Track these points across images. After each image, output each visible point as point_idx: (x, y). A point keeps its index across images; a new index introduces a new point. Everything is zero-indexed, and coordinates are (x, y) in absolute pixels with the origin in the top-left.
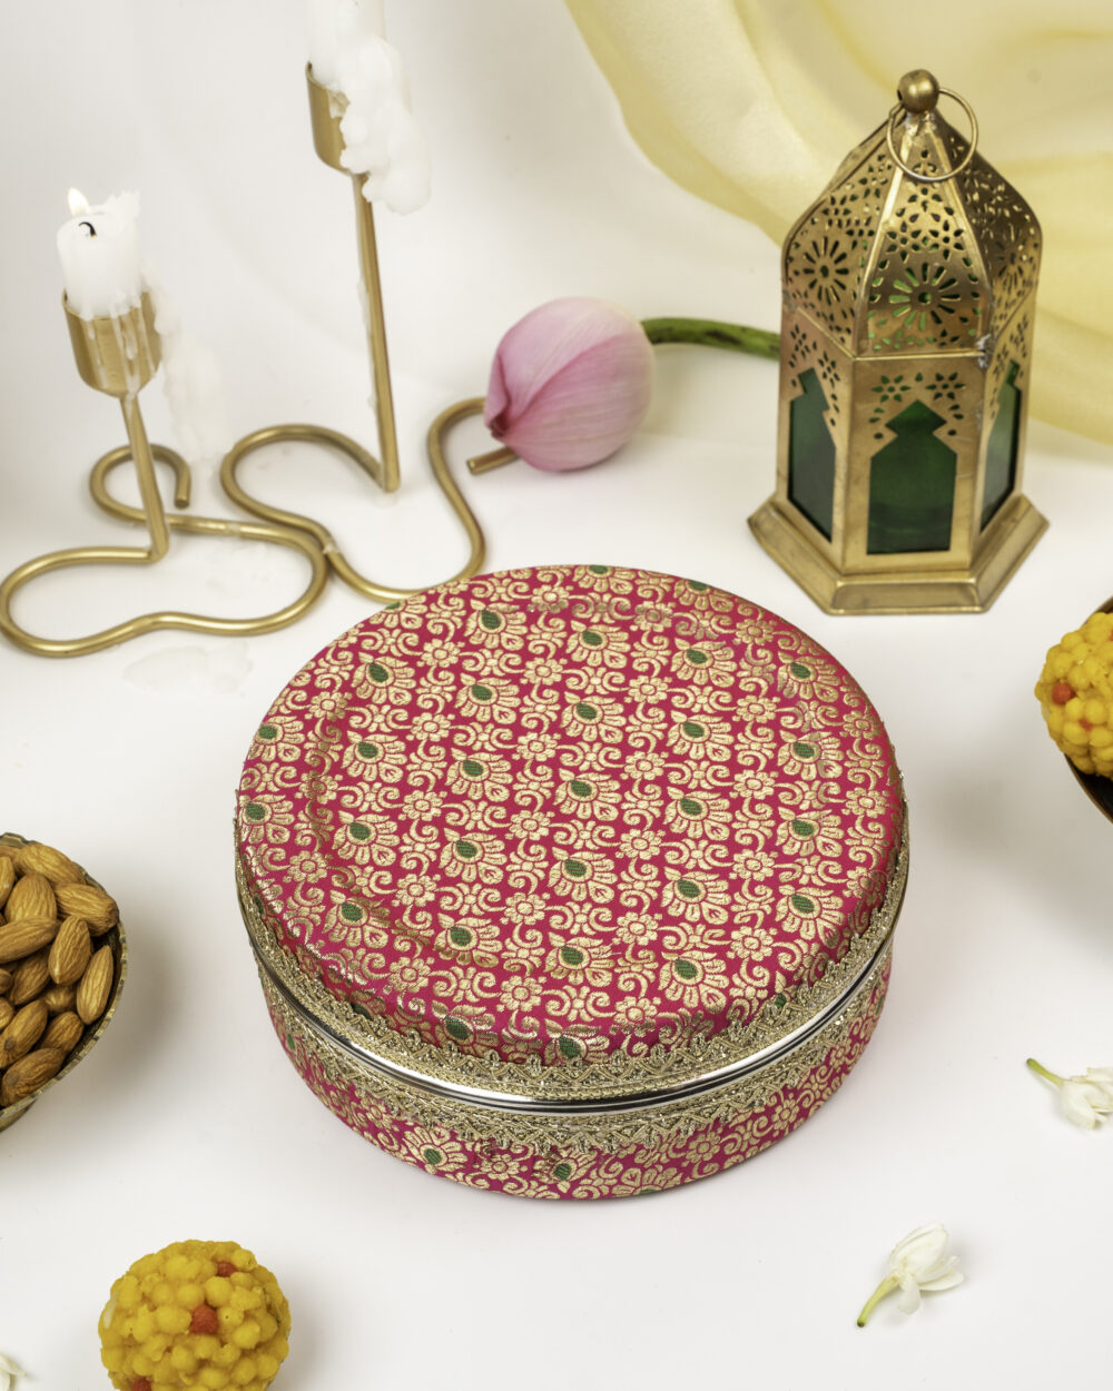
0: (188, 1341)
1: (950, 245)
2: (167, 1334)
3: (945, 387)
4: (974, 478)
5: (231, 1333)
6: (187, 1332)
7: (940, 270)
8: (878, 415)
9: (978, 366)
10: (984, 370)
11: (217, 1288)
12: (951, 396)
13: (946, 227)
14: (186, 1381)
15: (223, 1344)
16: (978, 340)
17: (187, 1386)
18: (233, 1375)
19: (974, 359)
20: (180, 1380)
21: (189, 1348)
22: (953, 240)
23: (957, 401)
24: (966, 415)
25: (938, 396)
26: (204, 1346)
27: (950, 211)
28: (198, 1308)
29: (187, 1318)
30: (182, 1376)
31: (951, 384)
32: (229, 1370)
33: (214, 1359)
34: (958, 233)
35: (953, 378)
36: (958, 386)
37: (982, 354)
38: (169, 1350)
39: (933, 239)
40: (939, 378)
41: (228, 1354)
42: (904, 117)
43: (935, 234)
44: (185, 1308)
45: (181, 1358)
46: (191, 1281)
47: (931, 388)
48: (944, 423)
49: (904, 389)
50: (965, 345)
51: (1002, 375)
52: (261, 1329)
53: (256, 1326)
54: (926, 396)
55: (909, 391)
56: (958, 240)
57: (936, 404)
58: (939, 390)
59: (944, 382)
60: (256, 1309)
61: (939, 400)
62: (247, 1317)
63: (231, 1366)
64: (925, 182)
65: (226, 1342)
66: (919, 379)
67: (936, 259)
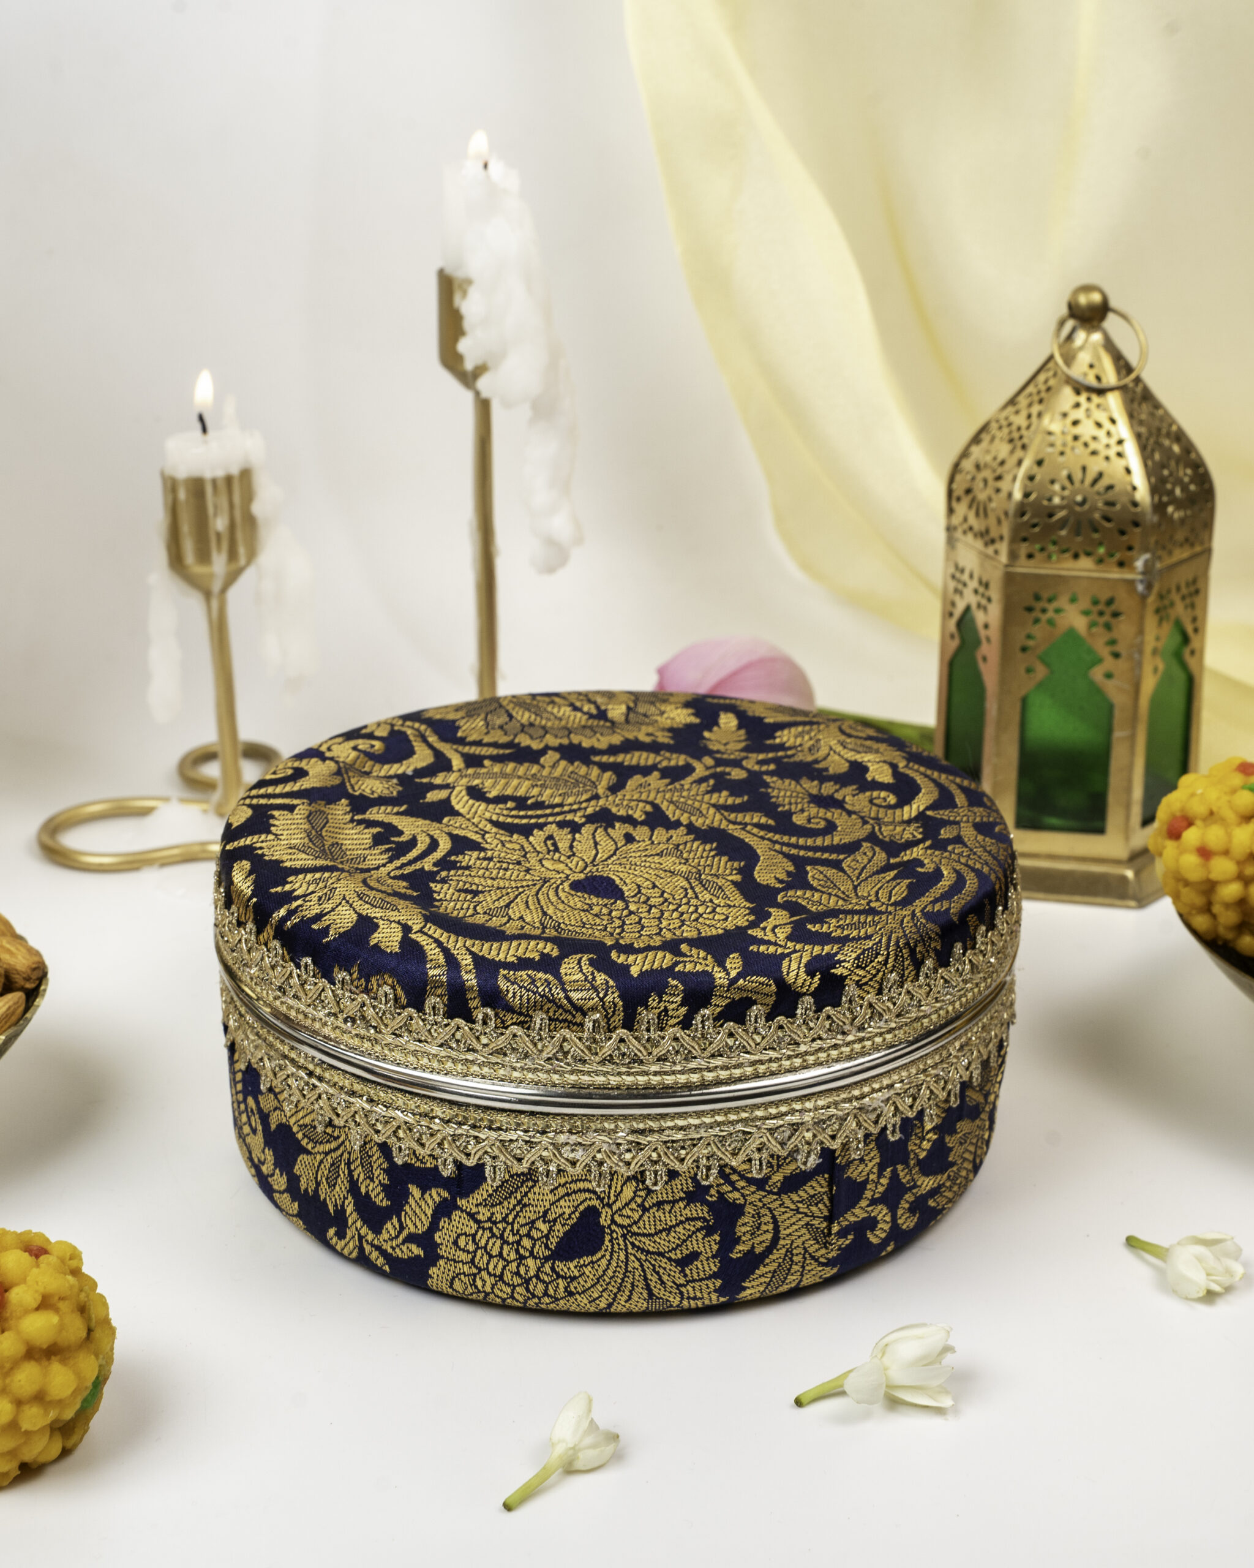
1: (1112, 453)
3: (1101, 613)
4: (1132, 738)
5: (20, 1318)
7: (1100, 475)
8: (1031, 643)
9: (1134, 589)
10: (1144, 598)
12: (1108, 627)
13: (1108, 435)
16: (1137, 559)
18: (8, 1381)
19: (1131, 583)
22: (1115, 449)
23: (1115, 634)
24: (1124, 653)
25: (1092, 625)
27: (1113, 421)
31: (1108, 611)
34: (1120, 442)
35: (1110, 602)
36: (1116, 615)
37: (1140, 577)
39: (1093, 446)
40: (1095, 602)
41: (9, 1345)
43: (1096, 440)
47: (1086, 613)
48: (1100, 661)
49: (1058, 611)
50: (1121, 564)
51: (1167, 628)
52: (61, 1327)
53: (55, 1319)
54: (1080, 623)
55: (1062, 614)
56: (1119, 449)
57: (1091, 635)
58: (1094, 617)
59: (1101, 607)
60: (61, 1299)
61: (1094, 630)
62: (45, 1303)
63: (8, 1366)
64: (1090, 389)
65: (9, 1329)
66: (1073, 600)
67: (1096, 466)
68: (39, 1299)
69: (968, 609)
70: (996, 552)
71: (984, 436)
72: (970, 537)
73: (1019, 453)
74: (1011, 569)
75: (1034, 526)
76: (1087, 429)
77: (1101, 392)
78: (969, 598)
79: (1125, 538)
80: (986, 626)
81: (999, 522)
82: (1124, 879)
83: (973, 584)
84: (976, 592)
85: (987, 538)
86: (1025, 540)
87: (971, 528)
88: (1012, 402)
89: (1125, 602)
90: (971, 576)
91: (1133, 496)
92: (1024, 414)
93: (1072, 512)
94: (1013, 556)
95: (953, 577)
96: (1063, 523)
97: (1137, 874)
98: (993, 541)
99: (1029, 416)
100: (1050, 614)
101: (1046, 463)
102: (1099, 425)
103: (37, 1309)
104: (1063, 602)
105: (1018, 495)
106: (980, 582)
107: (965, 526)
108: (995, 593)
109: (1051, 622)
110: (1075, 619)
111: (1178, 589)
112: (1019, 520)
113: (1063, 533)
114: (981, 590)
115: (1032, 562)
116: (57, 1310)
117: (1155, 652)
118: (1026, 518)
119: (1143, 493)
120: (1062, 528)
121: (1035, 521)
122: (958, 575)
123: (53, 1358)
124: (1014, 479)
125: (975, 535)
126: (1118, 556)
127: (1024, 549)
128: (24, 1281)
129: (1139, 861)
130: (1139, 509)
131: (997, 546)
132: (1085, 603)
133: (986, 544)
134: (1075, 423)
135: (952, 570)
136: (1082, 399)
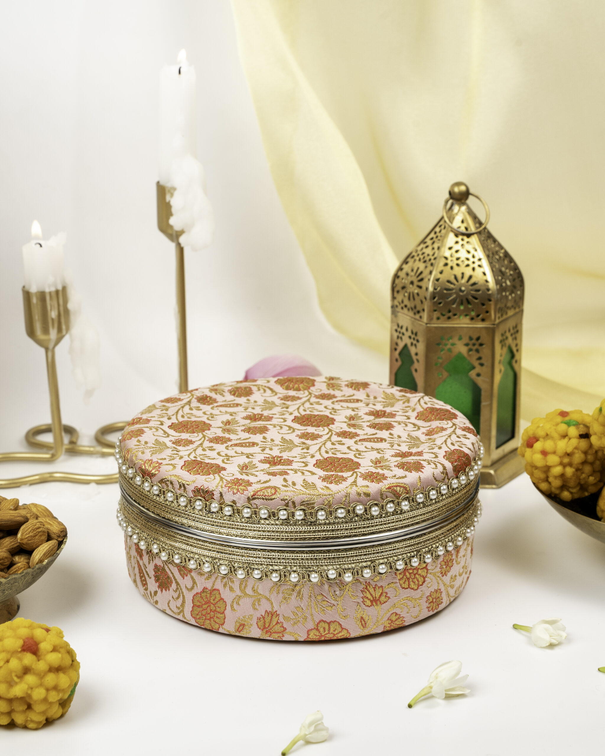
0: (19, 655)
1: (476, 266)
2: (8, 652)
3: (474, 345)
4: (491, 405)
5: (45, 655)
6: (20, 650)
7: (470, 277)
8: (440, 361)
11: (39, 633)
12: (477, 351)
13: (473, 257)
14: (15, 679)
15: (39, 661)
17: (16, 683)
18: (43, 680)
20: (13, 680)
21: (20, 659)
22: (477, 263)
24: (485, 363)
25: (470, 350)
26: (28, 659)
27: (476, 250)
28: (27, 638)
29: (20, 643)
30: (13, 675)
31: (478, 343)
32: (41, 676)
33: (33, 667)
34: (480, 260)
35: (478, 339)
36: (481, 345)
38: (8, 661)
39: (467, 262)
40: (471, 339)
41: (42, 666)
42: (452, 205)
43: (468, 259)
44: (20, 638)
45: (14, 664)
46: (25, 627)
47: (467, 345)
48: (474, 368)
49: (453, 344)
50: (483, 320)
51: (505, 350)
52: (62, 659)
53: (60, 655)
54: (463, 350)
55: (455, 346)
56: (479, 263)
57: (470, 356)
58: (470, 346)
59: (474, 341)
60: (61, 648)
61: (471, 353)
62: (55, 649)
63: (42, 674)
64: (463, 234)
65: (41, 659)
66: (460, 339)
67: (468, 272)
68: (52, 647)
69: (406, 346)
70: (421, 317)
71: (409, 259)
72: (405, 310)
73: (430, 268)
74: (428, 325)
75: (440, 303)
76: (463, 254)
77: (469, 236)
78: (406, 340)
79: (484, 307)
80: (416, 354)
81: (422, 302)
82: (490, 474)
83: (409, 333)
84: (410, 337)
85: (416, 311)
86: (435, 311)
87: (406, 306)
88: (423, 242)
89: (485, 339)
90: (407, 330)
91: (488, 286)
92: (430, 248)
93: (458, 295)
94: (430, 318)
95: (396, 331)
96: (454, 301)
97: (495, 471)
98: (418, 312)
99: (433, 249)
100: (449, 346)
101: (444, 273)
102: (469, 252)
103: (51, 652)
104: (455, 340)
105: (431, 289)
106: (412, 333)
107: (403, 305)
108: (420, 337)
109: (450, 350)
110: (461, 349)
111: (509, 331)
112: (433, 301)
113: (454, 306)
114: (413, 336)
115: (439, 321)
116: (59, 652)
117: (500, 362)
118: (436, 300)
119: (492, 284)
120: (453, 304)
121: (440, 301)
122: (399, 329)
123: (59, 672)
124: (429, 280)
125: (409, 310)
126: (481, 316)
127: (436, 314)
128: (45, 640)
129: (496, 466)
130: (490, 292)
131: (421, 314)
132: (466, 340)
133: (415, 314)
134: (457, 251)
135: (396, 327)
136: (459, 239)
